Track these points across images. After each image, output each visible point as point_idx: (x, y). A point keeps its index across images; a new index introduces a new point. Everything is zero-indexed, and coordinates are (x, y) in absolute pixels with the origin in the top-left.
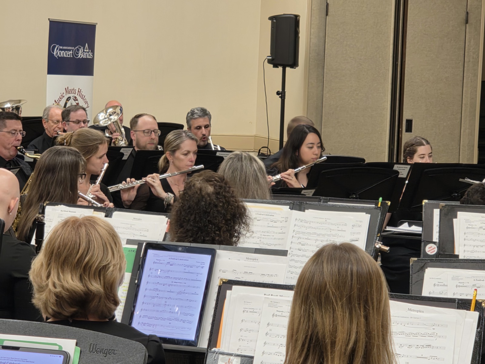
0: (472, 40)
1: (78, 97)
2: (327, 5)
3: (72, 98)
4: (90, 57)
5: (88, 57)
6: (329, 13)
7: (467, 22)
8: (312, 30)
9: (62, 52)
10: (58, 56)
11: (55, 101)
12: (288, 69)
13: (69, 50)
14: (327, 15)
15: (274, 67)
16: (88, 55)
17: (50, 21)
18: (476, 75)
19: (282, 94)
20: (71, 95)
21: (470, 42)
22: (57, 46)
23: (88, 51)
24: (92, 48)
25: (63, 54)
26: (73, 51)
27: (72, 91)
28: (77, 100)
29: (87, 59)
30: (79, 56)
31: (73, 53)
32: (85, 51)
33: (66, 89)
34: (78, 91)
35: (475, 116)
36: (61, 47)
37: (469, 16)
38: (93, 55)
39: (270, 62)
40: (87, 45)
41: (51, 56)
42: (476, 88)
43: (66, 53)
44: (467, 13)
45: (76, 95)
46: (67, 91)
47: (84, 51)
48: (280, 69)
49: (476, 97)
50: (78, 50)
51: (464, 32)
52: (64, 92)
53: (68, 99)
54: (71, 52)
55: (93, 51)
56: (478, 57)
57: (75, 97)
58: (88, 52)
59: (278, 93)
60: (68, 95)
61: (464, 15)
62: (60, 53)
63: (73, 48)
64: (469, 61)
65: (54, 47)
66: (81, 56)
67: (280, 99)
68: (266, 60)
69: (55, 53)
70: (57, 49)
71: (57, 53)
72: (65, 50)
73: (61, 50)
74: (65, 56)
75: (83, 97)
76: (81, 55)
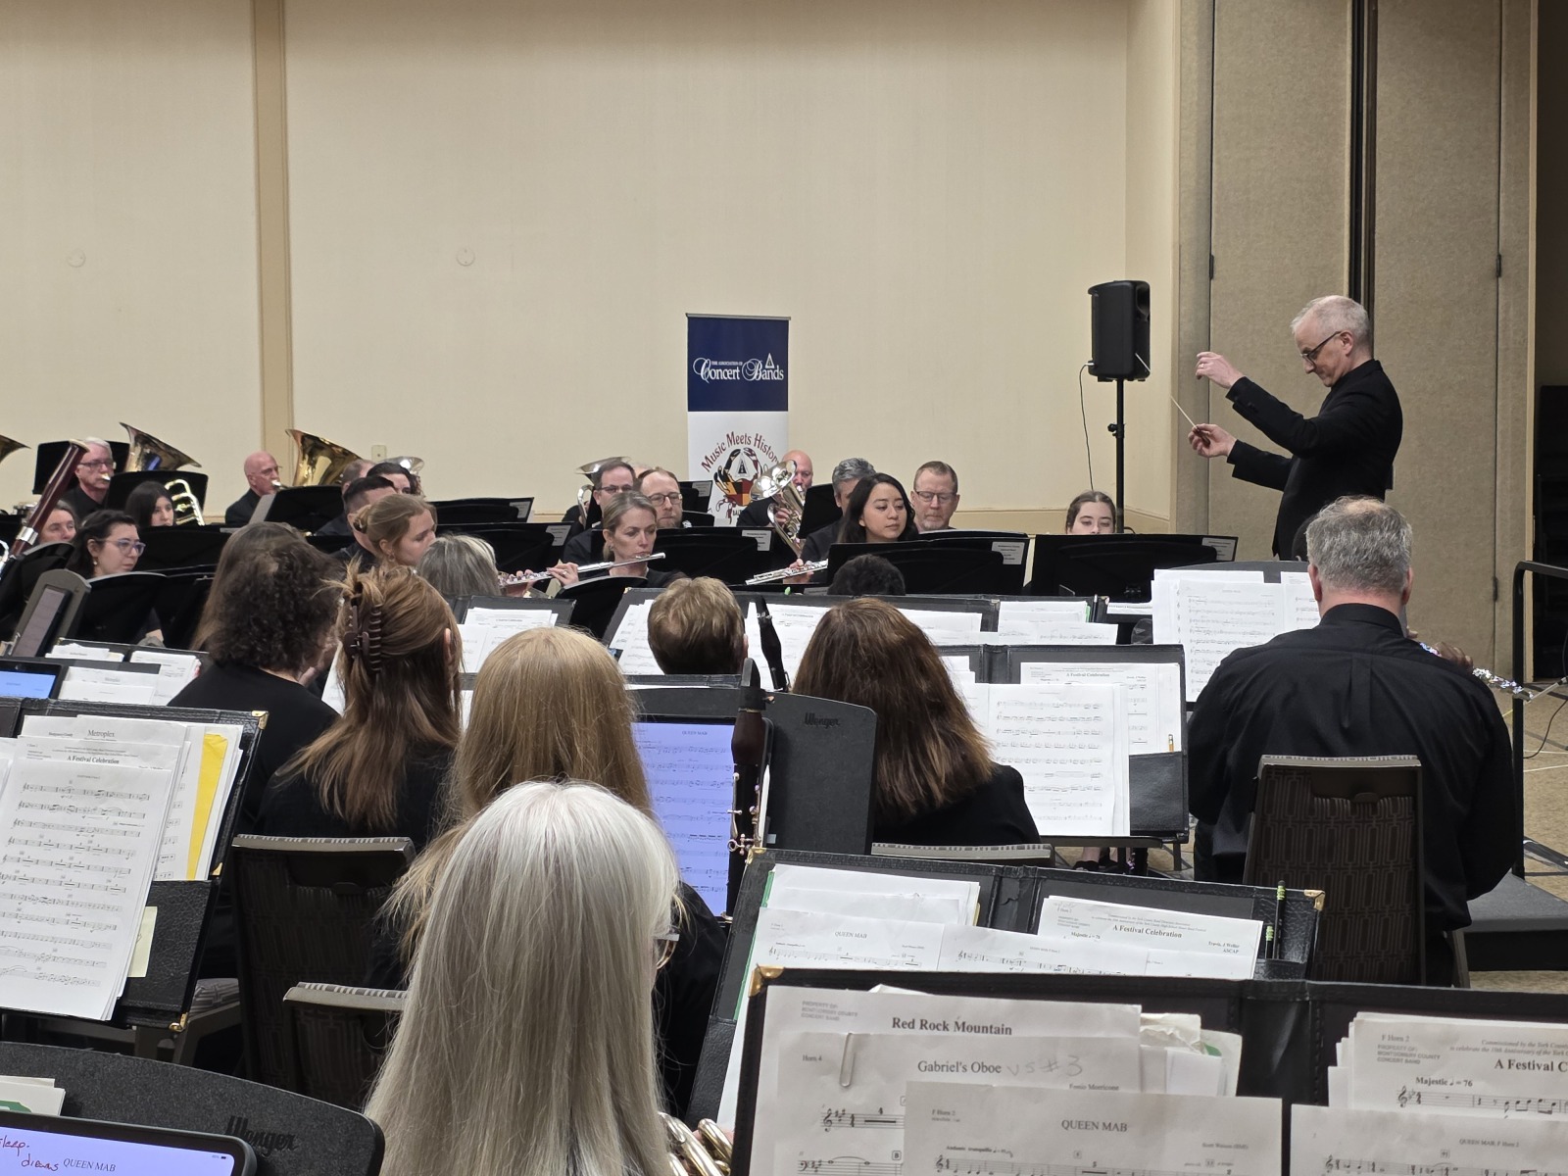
0: (1512, 309)
1: (756, 450)
2: (1212, 259)
3: (742, 451)
4: (778, 378)
5: (774, 377)
6: (1216, 275)
7: (1499, 273)
8: (1183, 308)
9: (717, 372)
10: (709, 379)
11: (706, 458)
12: (1126, 382)
13: (734, 367)
14: (1211, 277)
15: (1099, 380)
16: (773, 375)
17: (689, 318)
18: (1522, 374)
19: (1118, 430)
20: (740, 447)
21: (1506, 312)
22: (706, 361)
23: (773, 367)
24: (782, 362)
25: (720, 375)
26: (740, 369)
27: (745, 439)
28: (755, 455)
29: (772, 382)
30: (755, 377)
31: (740, 373)
32: (767, 367)
33: (728, 436)
34: (756, 439)
35: (1524, 452)
36: (715, 363)
37: (1502, 263)
38: (786, 374)
39: (1093, 371)
40: (770, 356)
41: (693, 379)
42: (1524, 399)
43: (726, 373)
44: (1499, 257)
45: (751, 447)
46: (731, 438)
47: (764, 368)
48: (1115, 383)
49: (1525, 417)
50: (752, 366)
51: (1495, 293)
52: (726, 440)
53: (735, 453)
54: (738, 371)
55: (784, 367)
56: (1526, 341)
57: (750, 450)
58: (773, 370)
59: (1111, 428)
60: (736, 447)
61: (1492, 262)
62: (713, 373)
63: (741, 363)
64: (1507, 349)
65: (700, 364)
66: (758, 377)
67: (1115, 438)
68: (1087, 368)
69: (702, 374)
70: (707, 366)
71: (707, 374)
72: (723, 368)
73: (713, 367)
74: (723, 377)
75: (766, 450)
76: (758, 374)
